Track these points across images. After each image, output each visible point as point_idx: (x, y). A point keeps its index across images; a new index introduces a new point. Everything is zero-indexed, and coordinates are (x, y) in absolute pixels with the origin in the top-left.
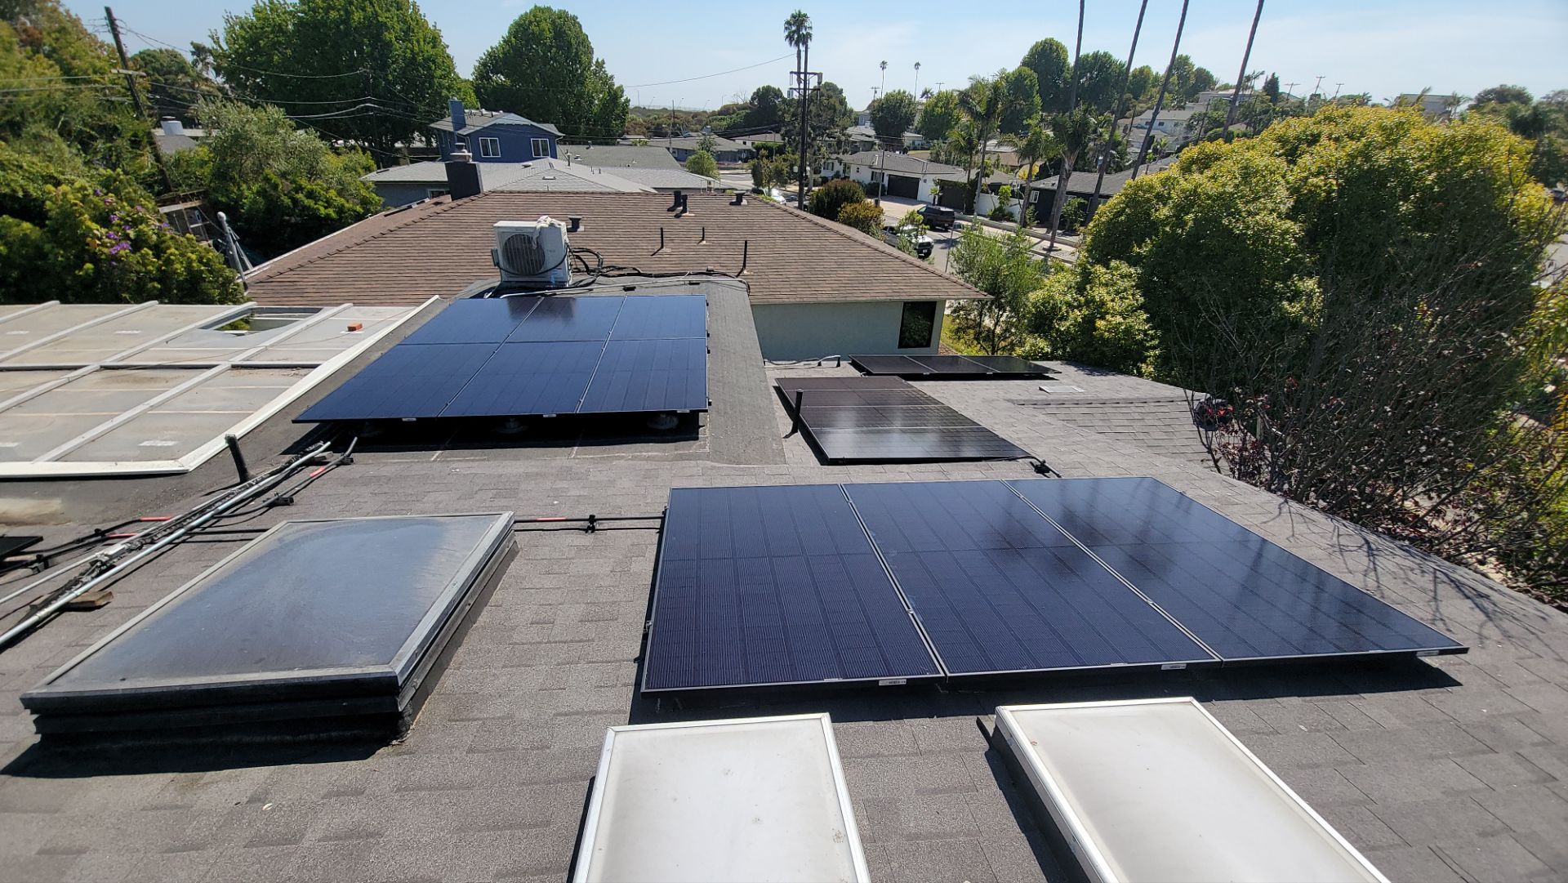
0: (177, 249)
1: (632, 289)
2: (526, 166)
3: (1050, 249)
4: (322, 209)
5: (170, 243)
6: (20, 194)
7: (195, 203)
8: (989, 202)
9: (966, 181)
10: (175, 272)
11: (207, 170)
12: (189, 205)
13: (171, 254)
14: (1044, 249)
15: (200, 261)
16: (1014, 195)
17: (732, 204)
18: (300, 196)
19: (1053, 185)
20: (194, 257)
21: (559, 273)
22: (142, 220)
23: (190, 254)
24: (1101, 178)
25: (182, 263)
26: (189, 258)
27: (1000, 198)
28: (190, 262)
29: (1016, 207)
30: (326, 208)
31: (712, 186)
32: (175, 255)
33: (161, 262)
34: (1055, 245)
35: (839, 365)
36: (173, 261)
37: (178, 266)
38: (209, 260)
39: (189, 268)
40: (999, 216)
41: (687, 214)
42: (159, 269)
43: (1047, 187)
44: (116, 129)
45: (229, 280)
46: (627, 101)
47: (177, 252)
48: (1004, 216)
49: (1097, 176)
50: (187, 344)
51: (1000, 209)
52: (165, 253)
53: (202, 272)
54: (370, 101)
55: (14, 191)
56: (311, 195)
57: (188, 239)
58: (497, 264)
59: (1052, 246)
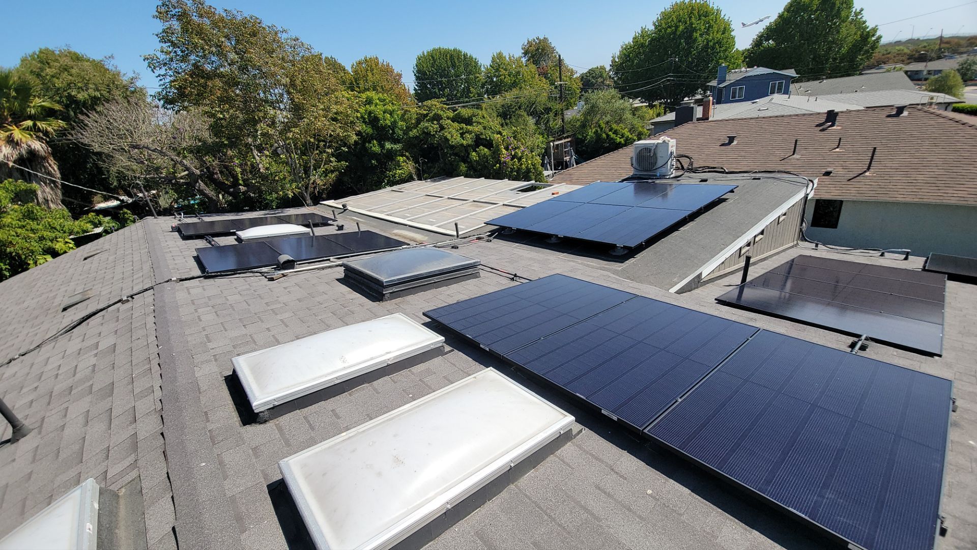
1: (706, 181)
2: (753, 103)
4: (618, 139)
6: (488, 138)
7: (569, 139)
11: (579, 123)
12: (566, 140)
18: (610, 133)
21: (663, 170)
22: (518, 148)
30: (620, 138)
31: (934, 101)
35: (906, 259)
41: (834, 127)
44: (550, 108)
45: (541, 173)
46: (880, 37)
54: (669, 76)
55: (486, 137)
56: (616, 132)
58: (632, 165)
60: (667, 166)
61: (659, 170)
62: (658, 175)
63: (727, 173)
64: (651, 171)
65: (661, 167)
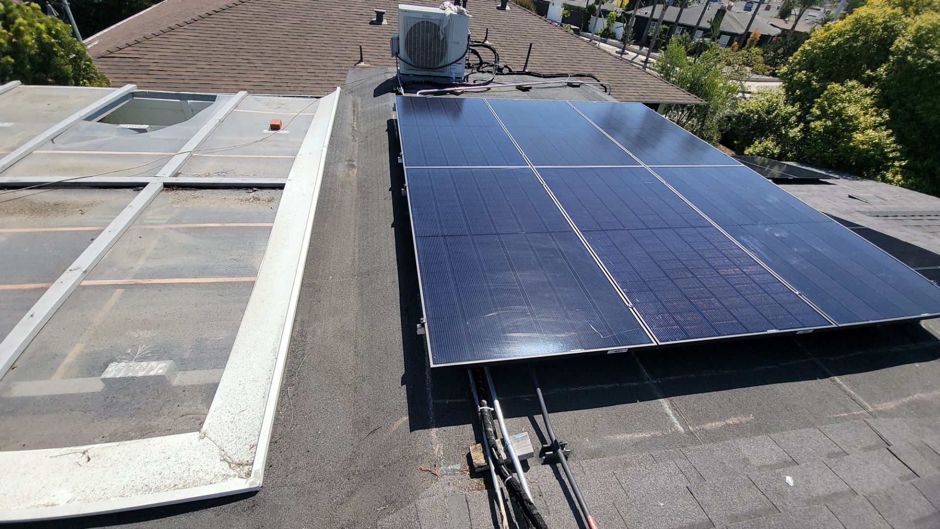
0: (24, 19)
3: (646, 62)
5: (17, 12)
8: (601, 24)
9: (585, 7)
10: (26, 45)
13: (20, 24)
14: (642, 61)
15: (49, 32)
16: (618, 19)
17: (498, 8)
19: (646, 13)
20: (43, 27)
21: (458, 68)
23: (38, 25)
24: (681, 11)
25: (31, 34)
26: (38, 29)
27: (608, 21)
28: (39, 32)
29: (619, 29)
32: (24, 25)
33: (11, 34)
34: (649, 59)
36: (23, 32)
37: (27, 37)
38: (57, 31)
39: (39, 40)
40: (607, 35)
42: (10, 42)
43: (642, 15)
47: (25, 22)
48: (610, 34)
49: (679, 9)
50: (75, 145)
51: (607, 30)
52: (13, 23)
53: (52, 45)
57: (33, 9)
58: (396, 54)
59: (647, 59)
60: (463, 61)
61: (452, 67)
62: (454, 78)
63: (545, 77)
64: (435, 70)
65: (455, 62)
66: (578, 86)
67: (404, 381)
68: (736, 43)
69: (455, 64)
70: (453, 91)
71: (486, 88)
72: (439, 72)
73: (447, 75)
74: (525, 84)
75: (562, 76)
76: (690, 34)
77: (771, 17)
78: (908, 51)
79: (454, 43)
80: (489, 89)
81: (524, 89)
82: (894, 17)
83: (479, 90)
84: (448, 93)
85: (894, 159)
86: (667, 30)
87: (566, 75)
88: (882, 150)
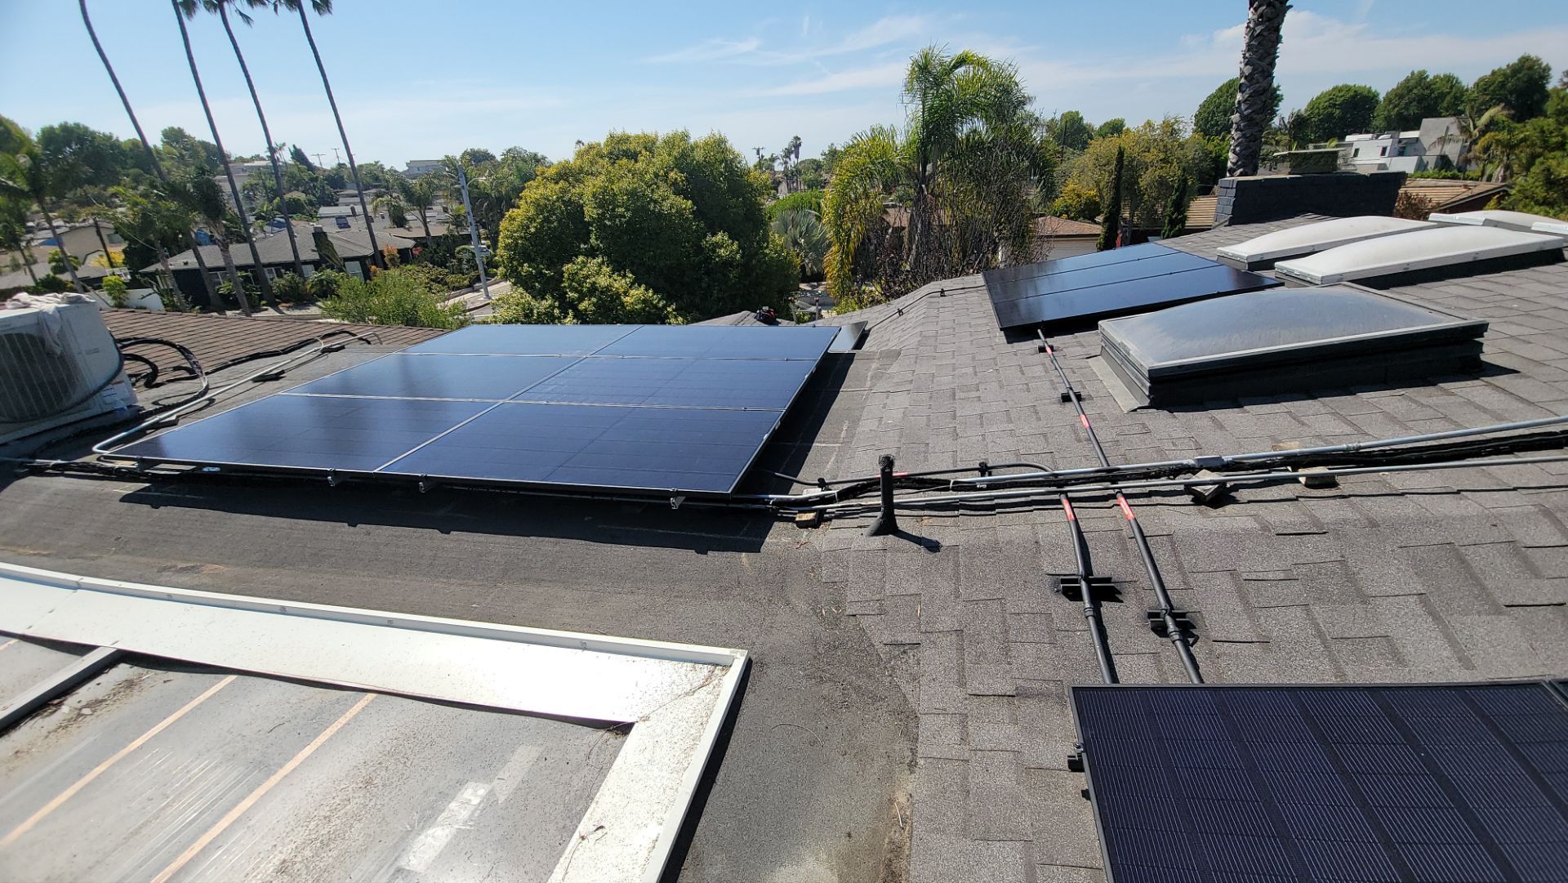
19: (186, 264)
60: (123, 376)
61: (104, 393)
62: (126, 408)
63: (286, 352)
64: (71, 411)
65: (109, 381)
66: (343, 348)
67: (702, 551)
68: (373, 267)
69: (110, 386)
70: (157, 422)
71: (206, 400)
72: (79, 411)
73: (99, 411)
74: (268, 370)
75: (308, 344)
76: (295, 272)
77: (385, 228)
78: (602, 217)
79: (89, 352)
80: (211, 401)
81: (274, 377)
82: (564, 191)
83: (192, 409)
84: (148, 432)
85: (665, 307)
86: (249, 278)
87: (312, 341)
88: (652, 304)
